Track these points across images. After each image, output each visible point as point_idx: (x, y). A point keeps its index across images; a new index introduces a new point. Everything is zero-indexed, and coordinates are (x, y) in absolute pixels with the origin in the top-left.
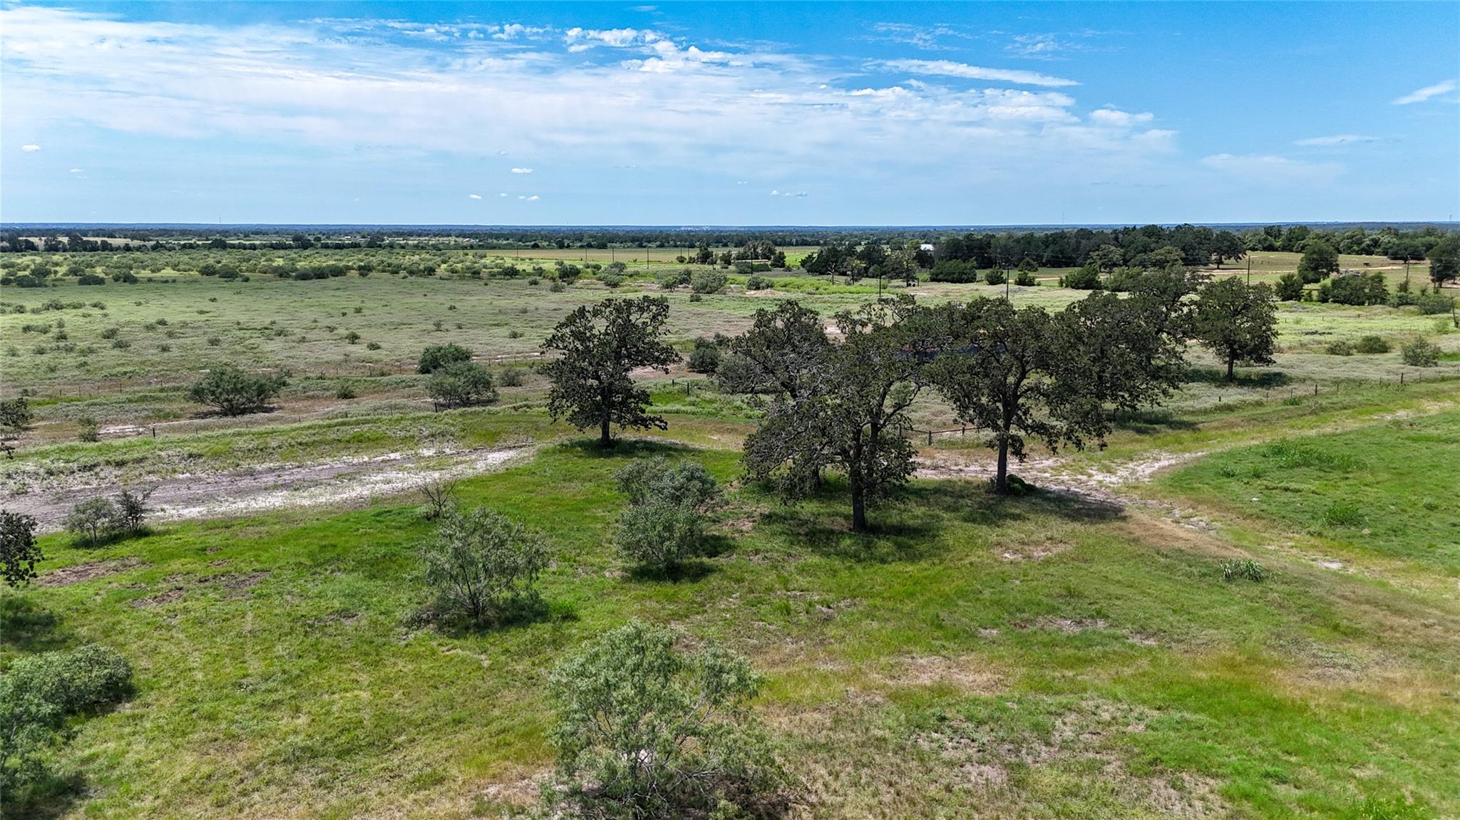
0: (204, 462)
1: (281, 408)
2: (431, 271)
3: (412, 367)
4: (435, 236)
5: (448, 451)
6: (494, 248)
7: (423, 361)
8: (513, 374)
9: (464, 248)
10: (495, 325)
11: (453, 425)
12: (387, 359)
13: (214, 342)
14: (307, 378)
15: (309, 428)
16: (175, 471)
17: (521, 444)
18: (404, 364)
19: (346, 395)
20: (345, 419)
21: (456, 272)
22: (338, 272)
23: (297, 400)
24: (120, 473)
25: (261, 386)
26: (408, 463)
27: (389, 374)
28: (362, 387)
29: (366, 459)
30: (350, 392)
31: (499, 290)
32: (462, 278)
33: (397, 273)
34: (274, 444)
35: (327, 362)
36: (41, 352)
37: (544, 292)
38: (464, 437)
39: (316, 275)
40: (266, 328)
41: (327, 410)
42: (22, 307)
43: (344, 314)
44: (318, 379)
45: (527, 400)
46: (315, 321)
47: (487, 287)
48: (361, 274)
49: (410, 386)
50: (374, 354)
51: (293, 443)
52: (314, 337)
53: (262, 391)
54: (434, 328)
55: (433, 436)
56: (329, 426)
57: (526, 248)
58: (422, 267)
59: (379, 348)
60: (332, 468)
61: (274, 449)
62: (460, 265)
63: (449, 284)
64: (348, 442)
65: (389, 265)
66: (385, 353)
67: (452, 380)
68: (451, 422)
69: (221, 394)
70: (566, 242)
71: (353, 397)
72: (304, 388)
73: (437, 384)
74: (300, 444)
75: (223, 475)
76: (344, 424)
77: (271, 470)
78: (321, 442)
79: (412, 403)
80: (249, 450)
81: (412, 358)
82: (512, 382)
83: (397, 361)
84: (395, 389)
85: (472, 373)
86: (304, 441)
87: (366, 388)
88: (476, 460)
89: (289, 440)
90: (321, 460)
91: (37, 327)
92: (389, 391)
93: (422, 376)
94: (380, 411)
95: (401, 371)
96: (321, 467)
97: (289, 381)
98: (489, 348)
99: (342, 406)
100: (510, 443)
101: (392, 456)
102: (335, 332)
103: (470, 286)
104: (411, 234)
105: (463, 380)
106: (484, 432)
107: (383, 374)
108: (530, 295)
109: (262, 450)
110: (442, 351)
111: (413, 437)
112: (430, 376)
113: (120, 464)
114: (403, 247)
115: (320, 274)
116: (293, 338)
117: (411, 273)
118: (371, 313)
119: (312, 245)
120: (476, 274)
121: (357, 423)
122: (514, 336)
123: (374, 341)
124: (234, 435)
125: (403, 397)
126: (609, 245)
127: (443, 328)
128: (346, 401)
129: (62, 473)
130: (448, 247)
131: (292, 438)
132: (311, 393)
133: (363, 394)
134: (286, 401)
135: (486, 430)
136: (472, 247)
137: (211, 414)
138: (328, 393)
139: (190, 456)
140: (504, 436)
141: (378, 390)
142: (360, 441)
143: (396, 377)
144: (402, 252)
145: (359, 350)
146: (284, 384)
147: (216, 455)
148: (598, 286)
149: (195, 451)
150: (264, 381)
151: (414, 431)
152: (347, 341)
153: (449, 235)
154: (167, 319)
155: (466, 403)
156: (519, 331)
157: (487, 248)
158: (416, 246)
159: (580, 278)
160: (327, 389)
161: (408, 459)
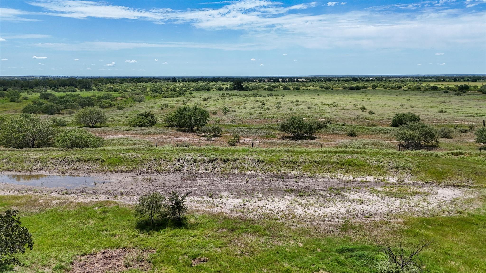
0: (263, 166)
1: (319, 138)
2: (400, 88)
3: (388, 123)
4: (402, 78)
5: (406, 180)
6: (425, 81)
7: (394, 120)
8: (447, 131)
9: (414, 81)
10: (430, 107)
11: (411, 162)
12: (377, 119)
13: (309, 108)
14: (338, 125)
15: (325, 152)
16: (248, 169)
17: (463, 184)
18: (384, 122)
19: (352, 134)
20: (346, 149)
21: (410, 88)
22: (364, 88)
23: (329, 134)
24: (224, 166)
25: (311, 126)
26: (378, 186)
27: (376, 126)
28: (361, 131)
29: (351, 178)
30: (354, 133)
31: (430, 94)
32: (413, 90)
33: (386, 88)
34: (301, 160)
35: (349, 118)
36: (253, 108)
37: (452, 95)
38: (418, 172)
39: (356, 88)
40: (331, 104)
41: (341, 141)
42: (261, 95)
43: (363, 101)
44: (342, 125)
45: (460, 149)
46: (350, 102)
47: (424, 93)
48: (373, 88)
49: (386, 133)
50: (371, 116)
51: (312, 160)
52: (348, 108)
53: (311, 129)
54: (400, 107)
55: (397, 168)
56: (336, 152)
57: (440, 81)
58: (396, 86)
59: (374, 113)
60: (329, 181)
61: (301, 163)
62: (412, 86)
63: (407, 92)
64: (343, 164)
65: (384, 86)
66: (376, 116)
67: (411, 132)
68: (409, 159)
69: (292, 128)
70: (457, 79)
71: (356, 136)
72: (334, 129)
73: (402, 134)
74: (316, 162)
75: (269, 175)
76: (344, 152)
77: (295, 177)
78: (327, 162)
79: (386, 142)
80: (287, 162)
81: (388, 119)
82: (446, 136)
83: (381, 120)
84: (377, 134)
85: (424, 129)
86: (318, 160)
87: (363, 132)
88: (428, 193)
89: (310, 159)
90: (325, 174)
91: (259, 101)
92: (374, 134)
93: (393, 128)
94: (367, 146)
95: (382, 124)
96: (322, 180)
97: (328, 125)
98: (428, 117)
99: (348, 140)
100: (455, 182)
101: (369, 178)
102: (357, 106)
103: (417, 92)
104: (393, 77)
105: (418, 133)
106: (433, 170)
107: (373, 126)
108: (445, 96)
109: (294, 163)
110: (405, 116)
111: (383, 167)
112: (398, 128)
113: (226, 161)
114: (390, 81)
115: (358, 88)
116: (340, 108)
117: (392, 88)
118: (373, 100)
119: (358, 80)
120: (419, 89)
121: (352, 152)
122: (441, 112)
123: (372, 110)
124: (285, 151)
125: (381, 138)
126: (478, 80)
127: (404, 107)
128: (351, 138)
129: (200, 162)
130: (407, 81)
131: (312, 158)
132: (336, 132)
133: (361, 134)
134: (323, 135)
135: (435, 169)
136: (416, 81)
137: (287, 138)
138: (344, 133)
139: (258, 161)
140: (449, 175)
141: (369, 133)
142: (350, 165)
143: (379, 127)
144: (389, 82)
145: (365, 114)
146: (326, 126)
147: (271, 162)
148: (479, 94)
149: (261, 159)
150: (312, 124)
151: (384, 163)
152: (361, 110)
153: (408, 78)
154: (299, 100)
155: (418, 146)
156: (444, 110)
157: (423, 81)
158: (394, 81)
159: (469, 90)
160: (344, 131)
161: (377, 183)
